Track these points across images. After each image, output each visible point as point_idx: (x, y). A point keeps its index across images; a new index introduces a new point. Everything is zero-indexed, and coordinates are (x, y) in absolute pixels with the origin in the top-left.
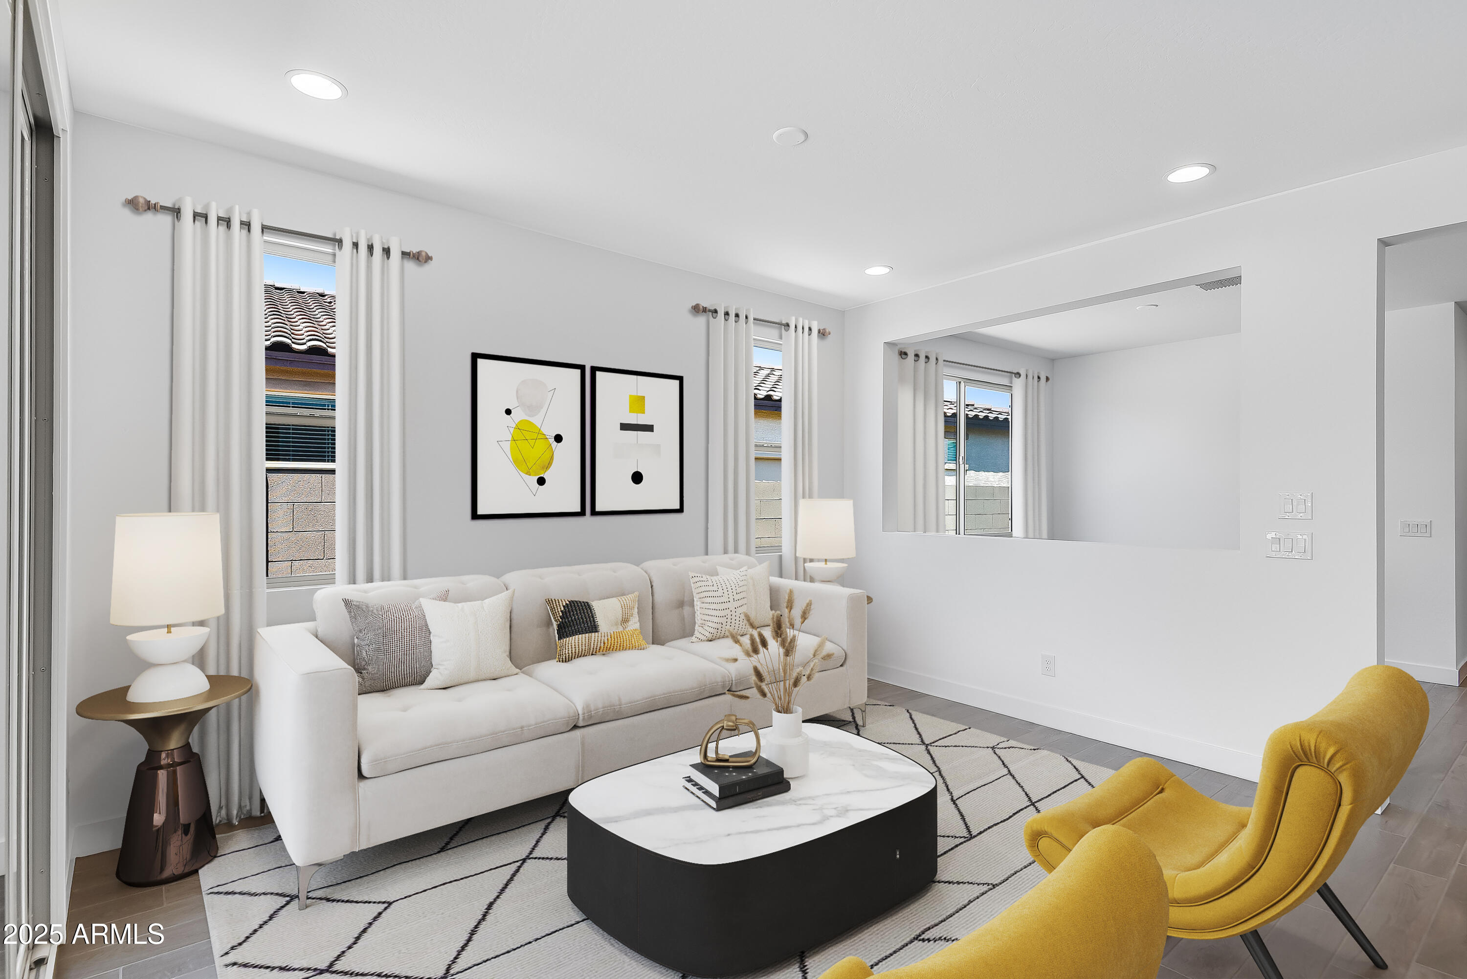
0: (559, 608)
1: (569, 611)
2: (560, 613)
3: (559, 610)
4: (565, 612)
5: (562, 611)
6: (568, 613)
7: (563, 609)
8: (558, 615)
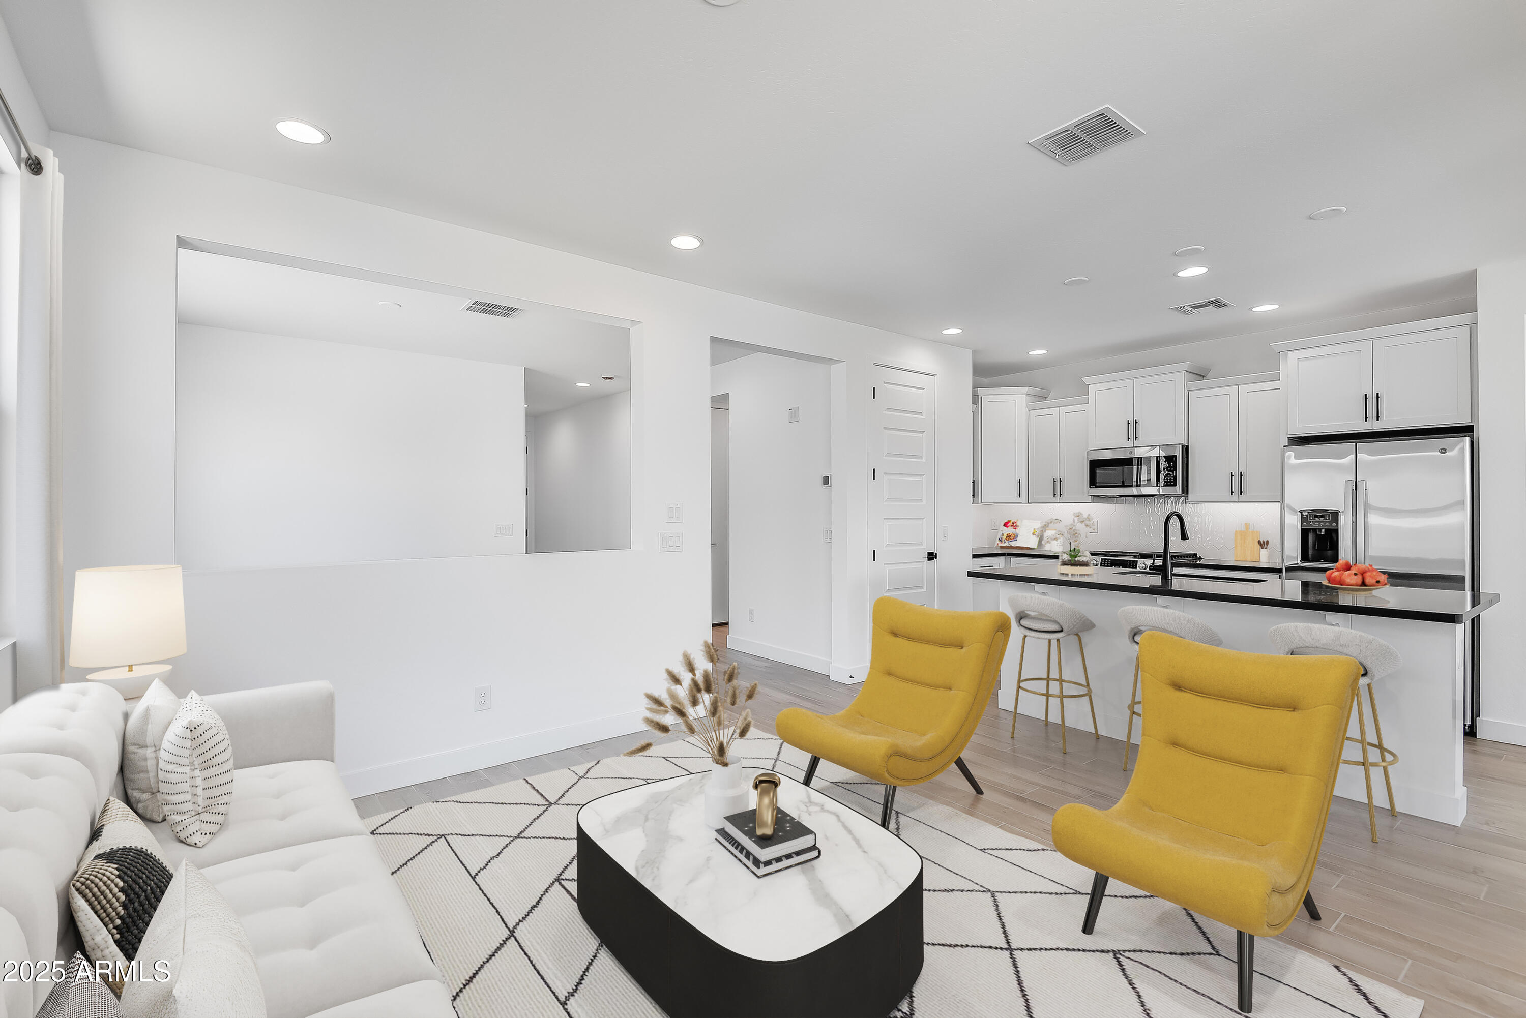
0: (113, 886)
1: (133, 880)
2: (120, 894)
3: (116, 890)
4: (130, 886)
5: (122, 890)
6: (134, 885)
7: (121, 884)
8: (117, 904)
